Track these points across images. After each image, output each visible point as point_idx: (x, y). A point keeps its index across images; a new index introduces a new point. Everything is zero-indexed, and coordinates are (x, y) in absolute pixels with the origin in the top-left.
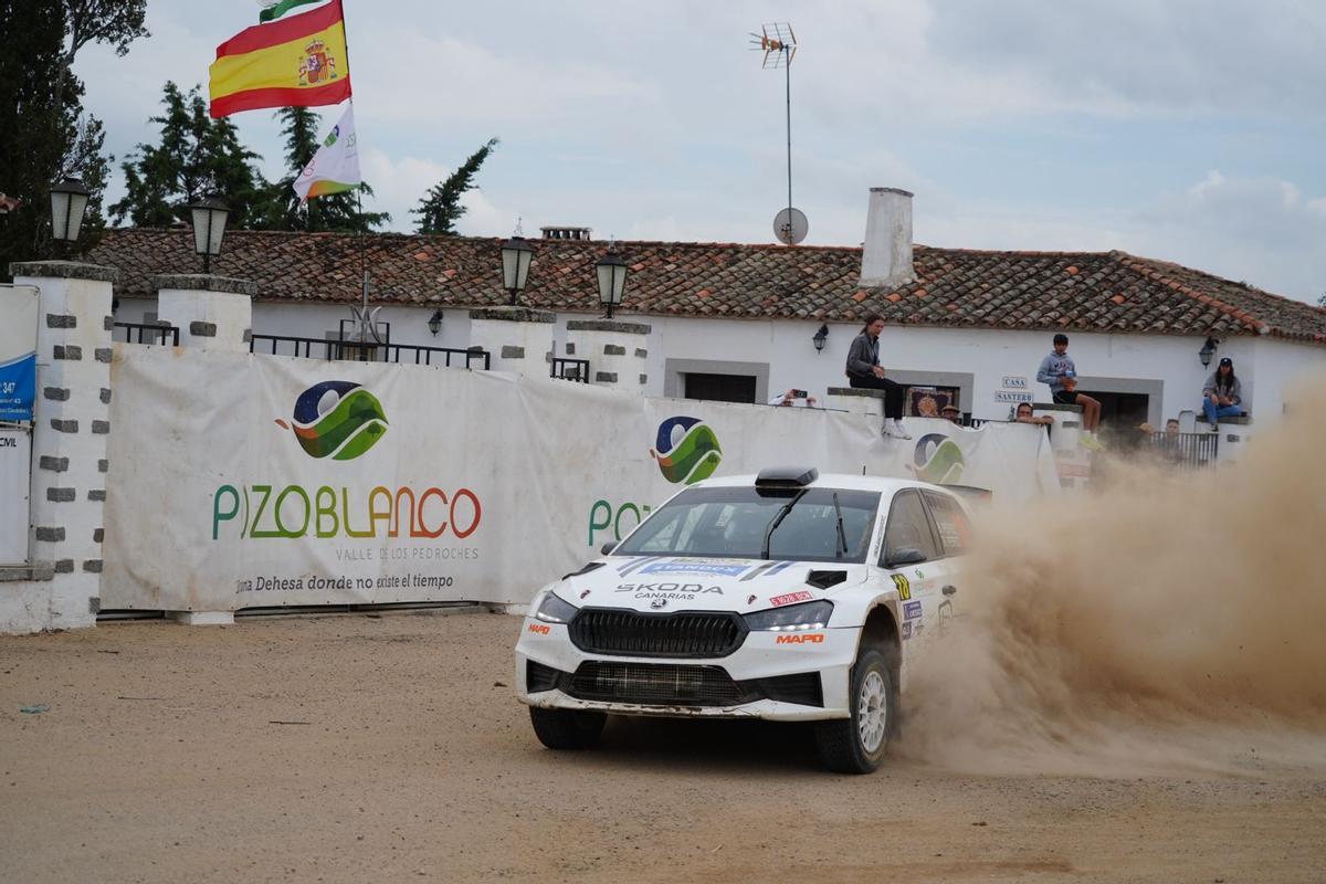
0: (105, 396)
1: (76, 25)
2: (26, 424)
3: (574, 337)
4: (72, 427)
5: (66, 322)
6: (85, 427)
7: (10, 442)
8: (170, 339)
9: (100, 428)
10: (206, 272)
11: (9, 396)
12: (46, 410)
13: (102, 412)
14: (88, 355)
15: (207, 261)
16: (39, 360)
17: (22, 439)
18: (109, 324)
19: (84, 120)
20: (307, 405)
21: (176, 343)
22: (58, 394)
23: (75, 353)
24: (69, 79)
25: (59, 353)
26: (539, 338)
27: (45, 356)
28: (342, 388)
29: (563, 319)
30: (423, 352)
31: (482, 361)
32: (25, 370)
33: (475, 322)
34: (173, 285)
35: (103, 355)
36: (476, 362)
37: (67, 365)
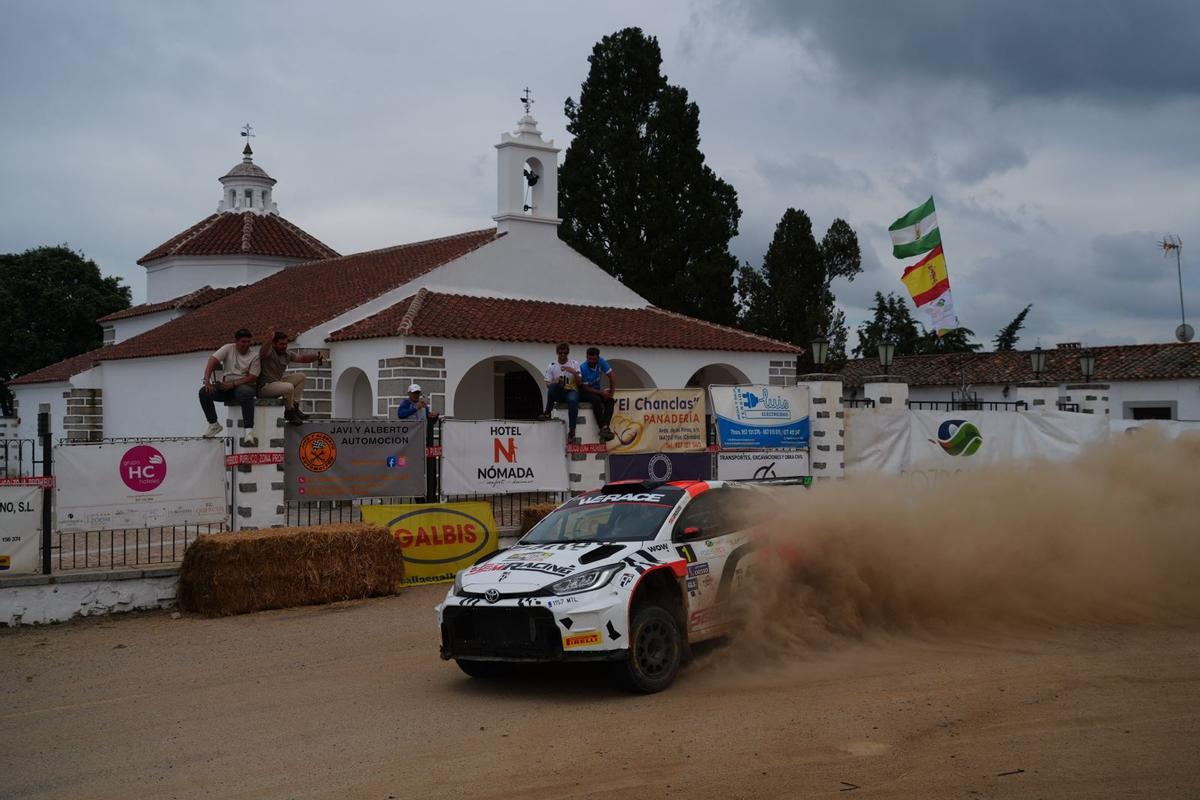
0: (842, 433)
1: (830, 270)
2: (806, 448)
3: (1069, 393)
4: (826, 448)
5: (822, 401)
6: (833, 448)
7: (800, 457)
8: (870, 406)
9: (840, 448)
10: (886, 375)
11: (798, 436)
12: (815, 441)
13: (840, 441)
14: (833, 415)
15: (886, 369)
16: (811, 419)
17: (804, 455)
18: (842, 401)
19: (835, 311)
20: (944, 432)
21: (874, 406)
22: (820, 434)
23: (826, 415)
24: (828, 294)
25: (819, 415)
26: (1052, 395)
27: (813, 417)
28: (958, 423)
29: (1064, 386)
30: (994, 405)
31: (1023, 407)
32: (804, 424)
33: (1019, 389)
34: (870, 381)
35: (840, 415)
36: (1021, 408)
37: (822, 421)
